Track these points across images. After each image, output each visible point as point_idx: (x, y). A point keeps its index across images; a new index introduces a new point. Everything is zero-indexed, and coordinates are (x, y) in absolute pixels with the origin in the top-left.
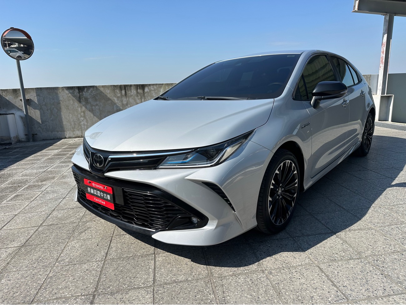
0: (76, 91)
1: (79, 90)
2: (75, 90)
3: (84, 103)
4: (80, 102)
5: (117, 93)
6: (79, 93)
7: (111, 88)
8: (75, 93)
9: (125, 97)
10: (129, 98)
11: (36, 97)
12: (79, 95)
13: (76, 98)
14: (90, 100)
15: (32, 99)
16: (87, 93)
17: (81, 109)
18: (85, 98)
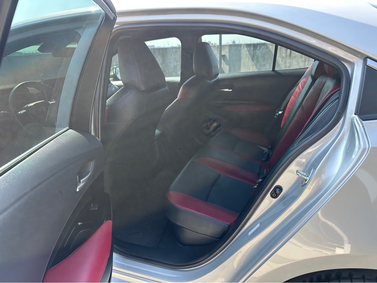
1: (254, 48)
2: (251, 48)
3: (255, 62)
4: (253, 60)
5: (283, 52)
6: (253, 51)
9: (289, 58)
10: (292, 60)
11: (228, 54)
12: (254, 53)
13: (251, 56)
14: (260, 59)
15: (226, 55)
16: (259, 51)
17: (253, 68)
18: (257, 57)
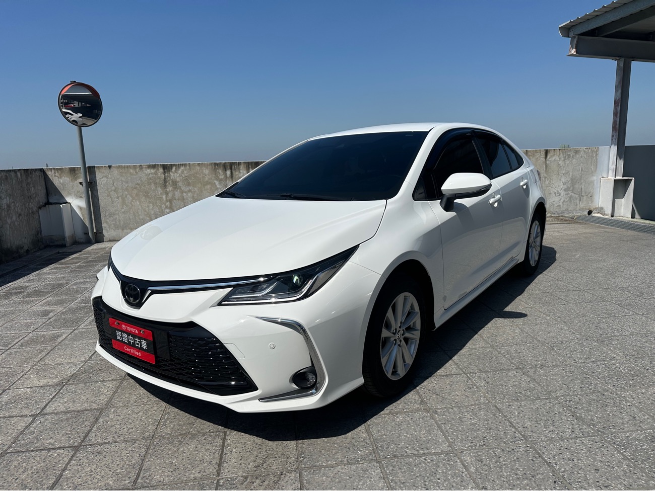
0: (160, 171)
7: (210, 166)
8: (159, 174)
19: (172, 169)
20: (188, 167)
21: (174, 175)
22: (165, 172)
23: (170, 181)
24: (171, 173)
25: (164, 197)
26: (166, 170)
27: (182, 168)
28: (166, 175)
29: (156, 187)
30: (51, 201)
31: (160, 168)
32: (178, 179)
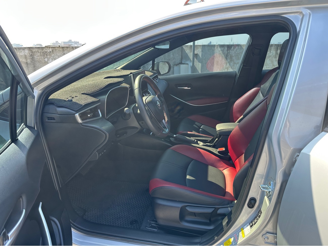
0: (226, 49)
3: (229, 60)
4: (226, 59)
8: (225, 51)
13: (224, 55)
14: (234, 58)
15: (199, 54)
19: (231, 48)
20: (240, 47)
21: (232, 52)
22: (228, 50)
23: (230, 56)
24: (230, 51)
25: (225, 65)
26: (228, 49)
27: (237, 48)
28: (228, 52)
29: (222, 59)
30: (183, 62)
31: (226, 47)
32: (233, 55)
